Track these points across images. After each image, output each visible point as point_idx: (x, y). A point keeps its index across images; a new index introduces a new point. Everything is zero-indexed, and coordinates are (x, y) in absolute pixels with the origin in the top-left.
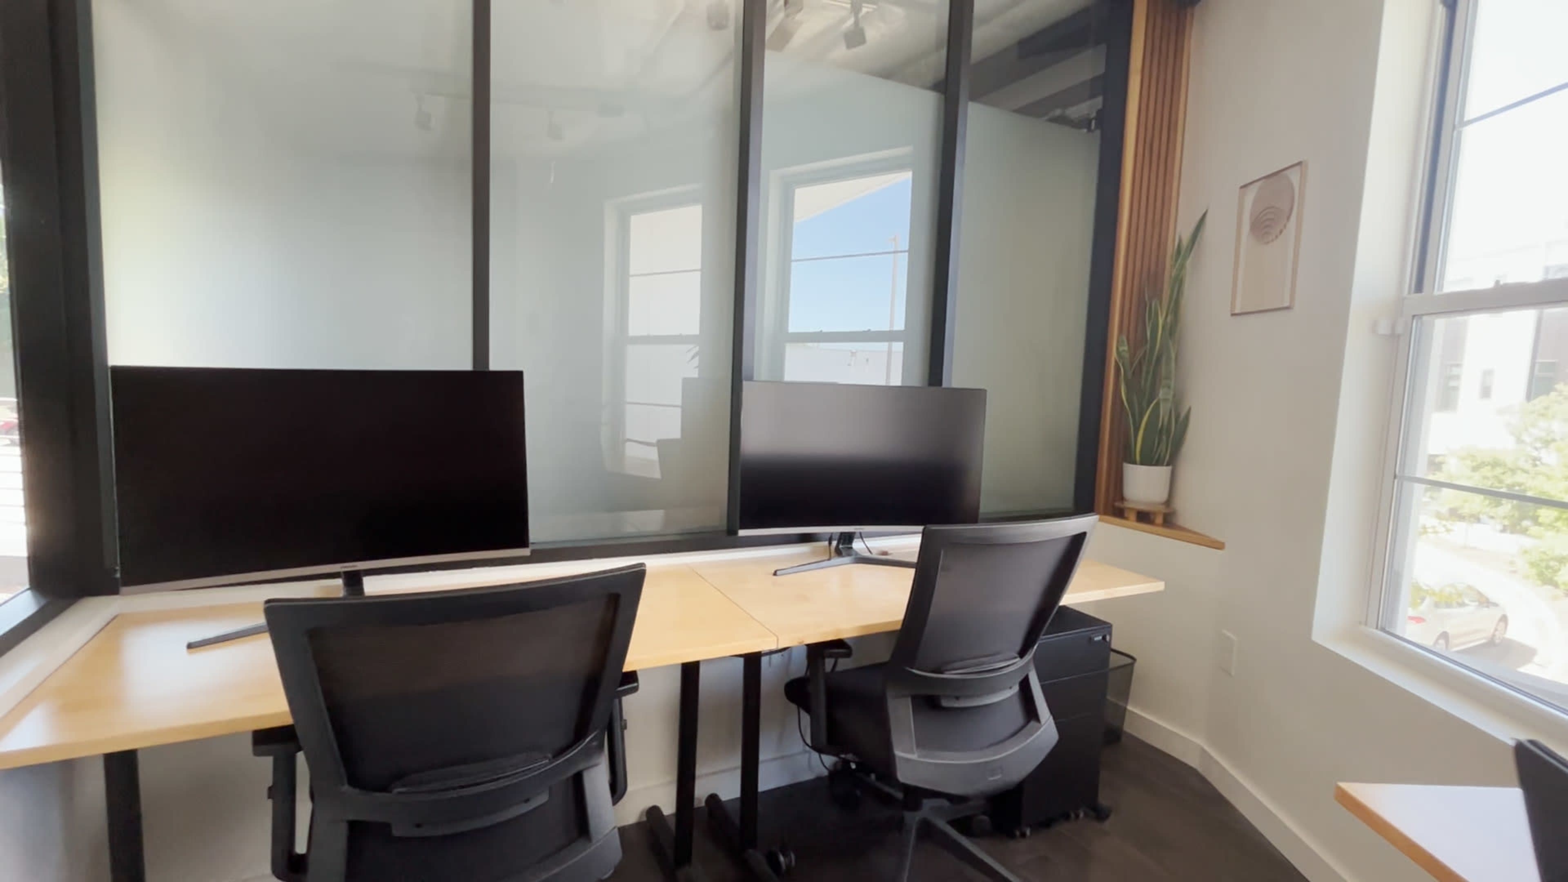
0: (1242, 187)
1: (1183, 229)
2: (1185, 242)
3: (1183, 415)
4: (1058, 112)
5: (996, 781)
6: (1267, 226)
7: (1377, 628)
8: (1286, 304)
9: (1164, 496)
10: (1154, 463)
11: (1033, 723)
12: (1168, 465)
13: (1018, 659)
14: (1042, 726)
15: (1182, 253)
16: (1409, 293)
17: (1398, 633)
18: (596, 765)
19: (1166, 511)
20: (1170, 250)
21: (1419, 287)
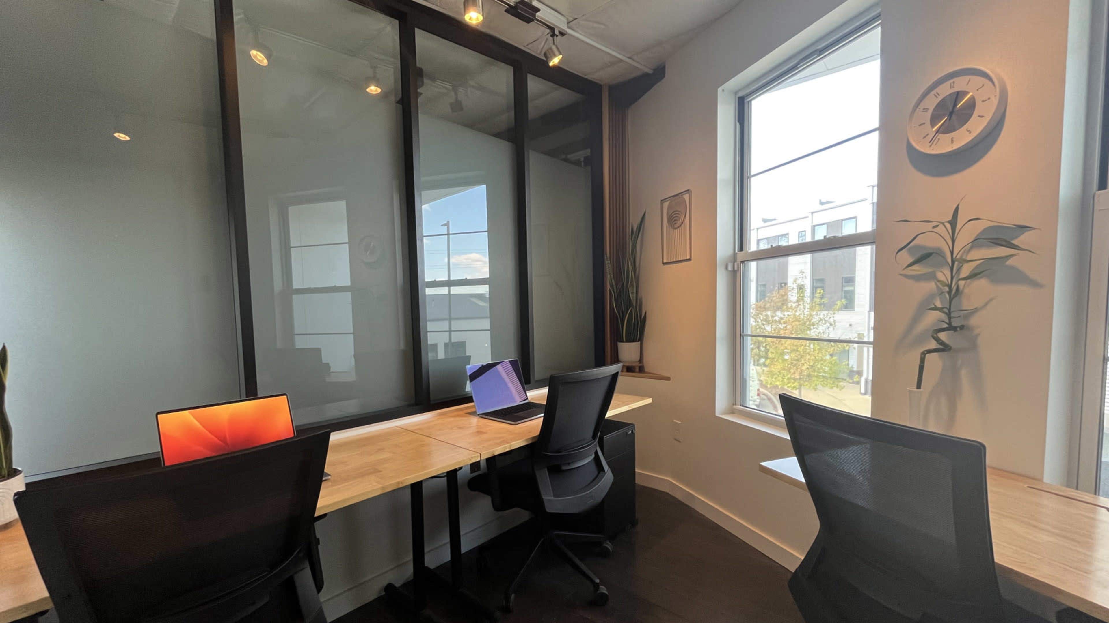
0: (661, 201)
1: (634, 221)
2: (635, 229)
3: (643, 315)
4: (563, 156)
5: (591, 503)
6: (675, 220)
7: (740, 406)
8: (688, 257)
9: (639, 358)
10: (632, 341)
11: (601, 473)
12: (638, 341)
13: (593, 441)
14: (606, 473)
15: (634, 233)
16: (738, 251)
17: (748, 406)
18: (304, 569)
19: (640, 365)
20: (629, 231)
21: (741, 249)
